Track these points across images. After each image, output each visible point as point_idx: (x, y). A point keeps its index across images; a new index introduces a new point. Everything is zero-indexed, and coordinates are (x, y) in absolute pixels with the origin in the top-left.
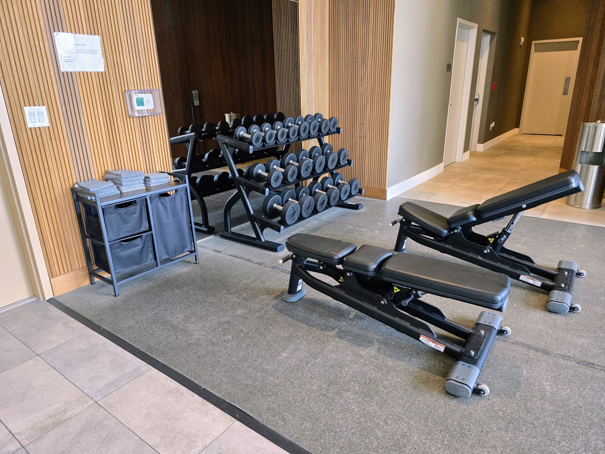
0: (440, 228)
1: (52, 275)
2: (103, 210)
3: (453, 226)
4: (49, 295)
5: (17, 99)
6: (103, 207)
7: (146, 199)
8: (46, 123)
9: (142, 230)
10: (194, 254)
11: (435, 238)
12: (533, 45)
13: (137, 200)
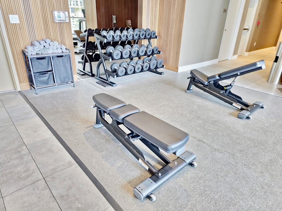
0: (205, 81)
1: (20, 82)
2: (31, 59)
3: (209, 80)
4: (19, 90)
5: (6, 11)
6: (31, 58)
7: (50, 57)
8: (18, 22)
9: (49, 70)
10: (73, 83)
11: (204, 86)
13: (46, 57)
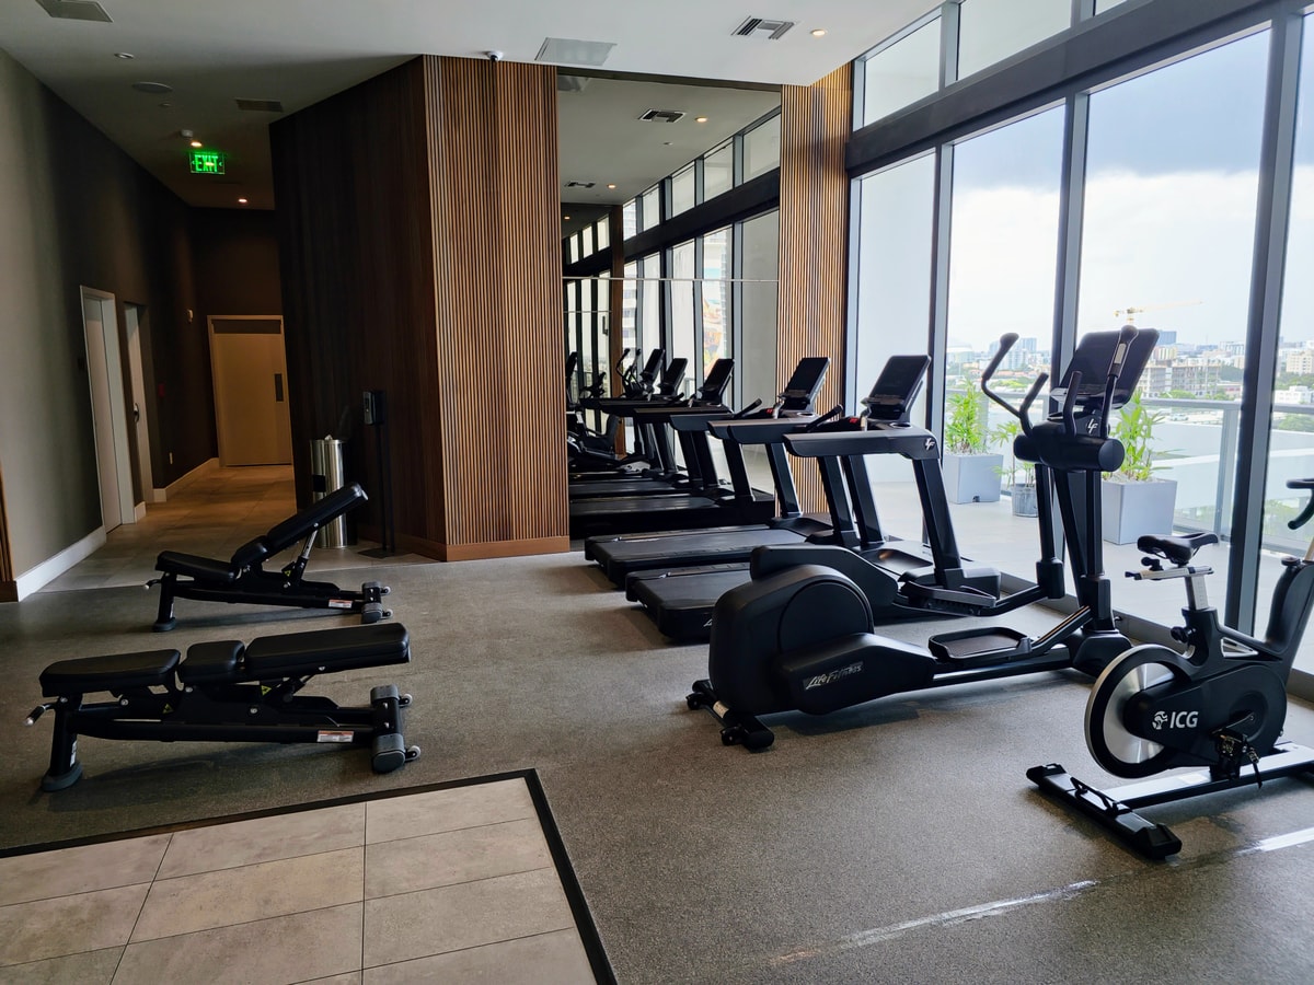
12: (209, 322)
